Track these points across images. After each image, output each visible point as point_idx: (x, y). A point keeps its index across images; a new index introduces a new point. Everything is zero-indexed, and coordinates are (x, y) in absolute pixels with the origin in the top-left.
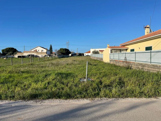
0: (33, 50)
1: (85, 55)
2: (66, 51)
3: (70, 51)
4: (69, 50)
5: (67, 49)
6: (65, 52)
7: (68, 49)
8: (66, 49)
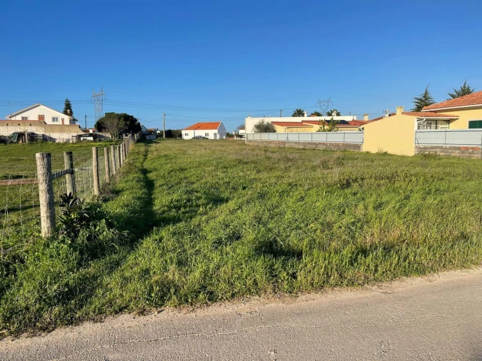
0: (19, 118)
1: (185, 137)
2: (128, 122)
3: (139, 123)
4: (136, 120)
5: (128, 116)
6: (126, 125)
7: (132, 117)
8: (126, 114)
